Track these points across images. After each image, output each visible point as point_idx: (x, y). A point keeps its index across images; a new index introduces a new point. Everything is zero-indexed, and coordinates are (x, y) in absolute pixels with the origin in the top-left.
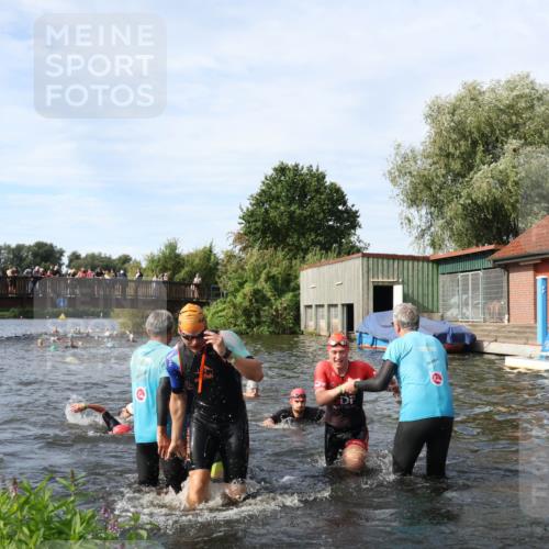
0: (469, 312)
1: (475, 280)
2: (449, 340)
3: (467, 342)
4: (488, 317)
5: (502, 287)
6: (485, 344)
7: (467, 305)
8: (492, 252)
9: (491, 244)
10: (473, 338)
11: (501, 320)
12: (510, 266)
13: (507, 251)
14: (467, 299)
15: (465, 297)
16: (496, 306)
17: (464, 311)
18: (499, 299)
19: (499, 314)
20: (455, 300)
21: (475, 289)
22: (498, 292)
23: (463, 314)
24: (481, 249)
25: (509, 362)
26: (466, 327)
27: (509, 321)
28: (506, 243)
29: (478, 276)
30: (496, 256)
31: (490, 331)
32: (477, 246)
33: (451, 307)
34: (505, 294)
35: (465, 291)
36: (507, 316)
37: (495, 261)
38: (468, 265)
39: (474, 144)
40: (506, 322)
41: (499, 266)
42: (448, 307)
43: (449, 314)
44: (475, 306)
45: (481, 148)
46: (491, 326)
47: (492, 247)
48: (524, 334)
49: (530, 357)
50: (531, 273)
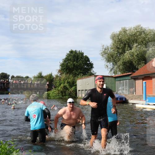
0: (124, 91)
1: (126, 82)
2: (119, 99)
3: (124, 100)
4: (129, 93)
5: (133, 84)
6: (129, 100)
7: (124, 89)
8: (131, 74)
10: (126, 99)
11: (133, 94)
12: (136, 78)
13: (135, 75)
14: (124, 88)
15: (123, 87)
16: (132, 90)
17: (123, 91)
19: (133, 92)
20: (120, 88)
21: (126, 85)
22: (132, 86)
23: (123, 92)
24: (127, 74)
26: (123, 96)
27: (135, 94)
28: (134, 72)
29: (127, 81)
30: (132, 76)
31: (130, 97)
32: (126, 73)
33: (119, 90)
34: (134, 87)
35: (123, 86)
36: (135, 93)
37: (131, 77)
38: (124, 78)
39: (125, 45)
41: (133, 79)
43: (119, 92)
44: (126, 90)
45: (127, 46)
46: (130, 96)
47: (131, 73)
48: (140, 98)
49: (143, 104)
50: (142, 80)
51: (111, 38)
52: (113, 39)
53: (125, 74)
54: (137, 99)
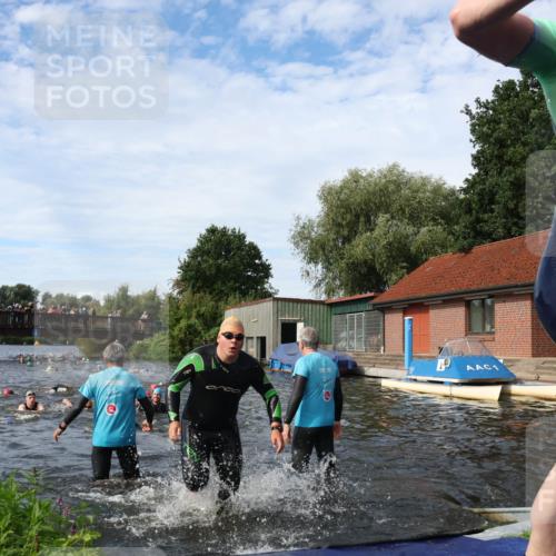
0: (355, 344)
1: (359, 318)
3: (350, 367)
4: (368, 348)
5: (379, 325)
6: (366, 368)
7: (353, 338)
8: (372, 298)
9: (371, 291)
10: (355, 365)
11: (378, 350)
12: (385, 308)
13: (383, 298)
14: (353, 334)
15: (351, 332)
16: (374, 340)
17: (351, 342)
18: (377, 334)
19: (378, 345)
20: (343, 335)
21: (359, 326)
22: (376, 329)
23: (350, 347)
24: (364, 295)
25: (385, 383)
26: (350, 355)
27: (384, 351)
28: (382, 291)
29: (361, 316)
30: (376, 301)
31: (370, 359)
34: (382, 331)
35: (352, 328)
36: (383, 348)
37: (374, 305)
38: (354, 308)
39: (357, 216)
40: (382, 352)
41: (378, 309)
42: (338, 340)
43: (339, 345)
44: (359, 339)
45: (363, 219)
46: (370, 355)
47: (372, 294)
48: (395, 361)
49: (400, 380)
50: (401, 315)
51: (320, 198)
52: (326, 200)
53: (358, 296)
54: (389, 364)
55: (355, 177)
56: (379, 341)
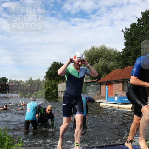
1: (94, 87)
2: (88, 99)
4: (96, 94)
6: (96, 100)
7: (92, 92)
8: (97, 81)
10: (93, 99)
11: (99, 95)
12: (101, 84)
16: (98, 92)
18: (99, 91)
20: (90, 91)
21: (94, 89)
22: (99, 89)
23: (92, 94)
24: (95, 80)
25: (101, 104)
26: (91, 96)
28: (100, 79)
30: (98, 82)
33: (89, 92)
35: (92, 89)
37: (98, 83)
38: (93, 84)
40: (100, 95)
41: (99, 84)
42: (88, 92)
43: (89, 94)
44: (94, 92)
45: (95, 60)
46: (97, 96)
47: (97, 80)
48: (104, 98)
49: (105, 103)
50: (105, 86)
52: (85, 55)
53: (94, 81)
54: (102, 99)
55: (93, 48)
56: (99, 92)
